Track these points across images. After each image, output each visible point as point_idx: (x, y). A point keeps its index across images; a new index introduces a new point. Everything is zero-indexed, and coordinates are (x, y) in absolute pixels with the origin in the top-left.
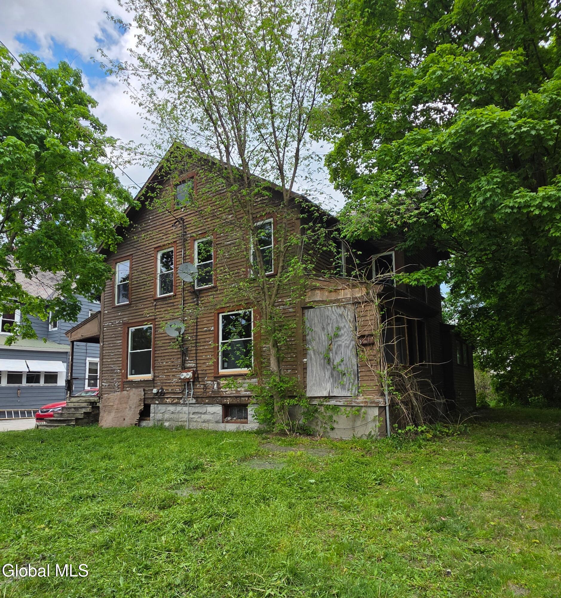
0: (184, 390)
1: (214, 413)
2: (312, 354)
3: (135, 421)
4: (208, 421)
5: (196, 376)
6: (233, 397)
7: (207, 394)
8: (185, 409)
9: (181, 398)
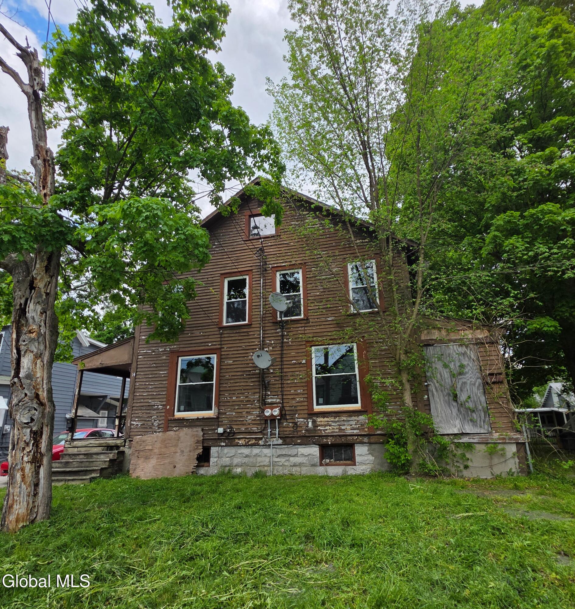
0: (265, 428)
1: (310, 455)
2: (434, 390)
3: (191, 468)
4: (300, 465)
5: (284, 412)
6: (336, 436)
7: (299, 433)
8: (266, 451)
9: (261, 439)
